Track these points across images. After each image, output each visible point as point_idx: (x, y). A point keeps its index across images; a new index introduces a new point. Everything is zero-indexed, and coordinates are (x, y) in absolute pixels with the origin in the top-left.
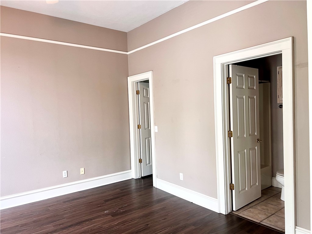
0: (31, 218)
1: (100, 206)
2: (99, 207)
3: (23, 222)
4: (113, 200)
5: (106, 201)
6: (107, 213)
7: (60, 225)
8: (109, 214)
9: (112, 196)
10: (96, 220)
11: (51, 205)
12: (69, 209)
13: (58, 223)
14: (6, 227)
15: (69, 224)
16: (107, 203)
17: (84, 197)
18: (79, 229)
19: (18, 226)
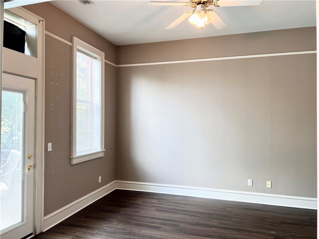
0: (208, 210)
1: (272, 225)
2: (270, 225)
3: (202, 211)
4: (291, 225)
5: (283, 223)
6: (272, 233)
7: (223, 224)
8: (273, 236)
9: (294, 220)
10: (255, 234)
11: (230, 206)
12: (241, 215)
13: (223, 222)
14: (189, 210)
15: (231, 227)
16: (282, 225)
17: (264, 211)
18: (235, 234)
19: (196, 212)
